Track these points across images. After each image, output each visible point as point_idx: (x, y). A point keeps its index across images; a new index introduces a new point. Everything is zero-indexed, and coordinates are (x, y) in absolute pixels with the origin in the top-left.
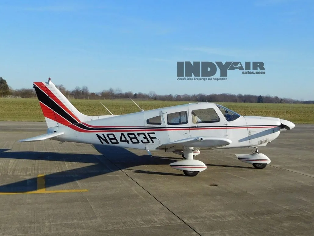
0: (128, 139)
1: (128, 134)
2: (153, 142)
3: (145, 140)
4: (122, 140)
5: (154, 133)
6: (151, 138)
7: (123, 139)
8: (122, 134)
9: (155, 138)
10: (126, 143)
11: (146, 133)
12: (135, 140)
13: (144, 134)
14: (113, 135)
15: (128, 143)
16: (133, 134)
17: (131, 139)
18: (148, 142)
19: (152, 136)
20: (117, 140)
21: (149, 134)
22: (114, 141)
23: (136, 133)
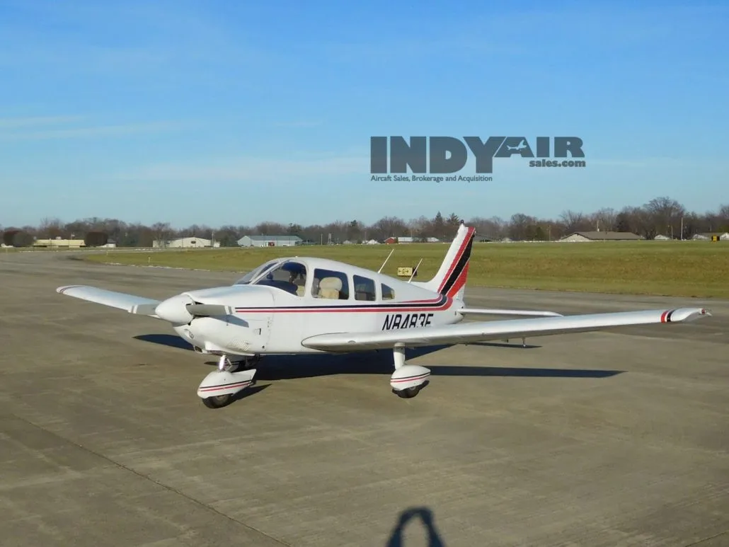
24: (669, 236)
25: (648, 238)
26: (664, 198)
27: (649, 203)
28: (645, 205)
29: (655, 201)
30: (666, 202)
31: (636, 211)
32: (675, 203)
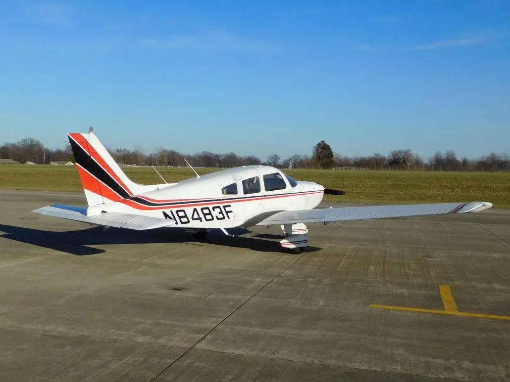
0: (202, 216)
1: (202, 209)
2: (229, 218)
3: (220, 216)
4: (194, 217)
5: (230, 206)
6: (227, 212)
7: (196, 216)
8: (195, 210)
9: (231, 212)
10: (199, 221)
11: (221, 206)
12: (209, 217)
13: (219, 207)
14: (183, 211)
15: (201, 221)
16: (208, 208)
17: (205, 215)
18: (224, 218)
19: (228, 209)
20: (188, 218)
21: (224, 207)
22: (184, 220)
23: (211, 207)
24: (36, 162)
25: (22, 163)
26: (31, 139)
27: (21, 141)
28: (19, 142)
29: (25, 140)
30: (32, 141)
31: (14, 146)
32: (38, 142)
